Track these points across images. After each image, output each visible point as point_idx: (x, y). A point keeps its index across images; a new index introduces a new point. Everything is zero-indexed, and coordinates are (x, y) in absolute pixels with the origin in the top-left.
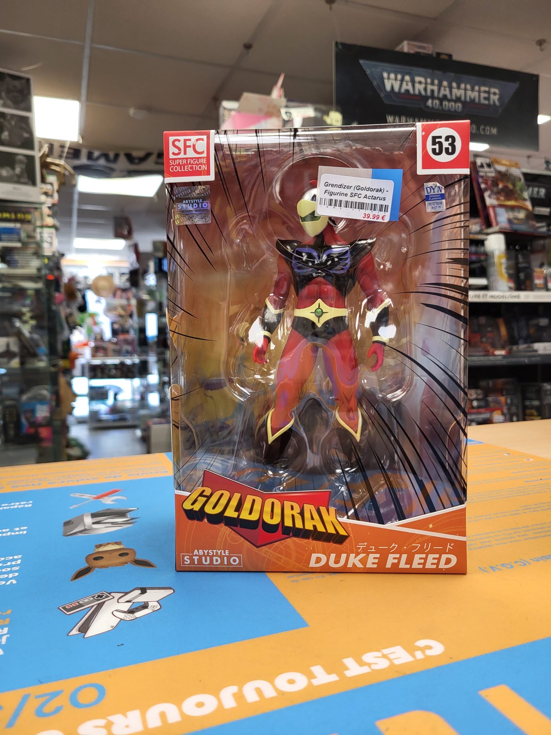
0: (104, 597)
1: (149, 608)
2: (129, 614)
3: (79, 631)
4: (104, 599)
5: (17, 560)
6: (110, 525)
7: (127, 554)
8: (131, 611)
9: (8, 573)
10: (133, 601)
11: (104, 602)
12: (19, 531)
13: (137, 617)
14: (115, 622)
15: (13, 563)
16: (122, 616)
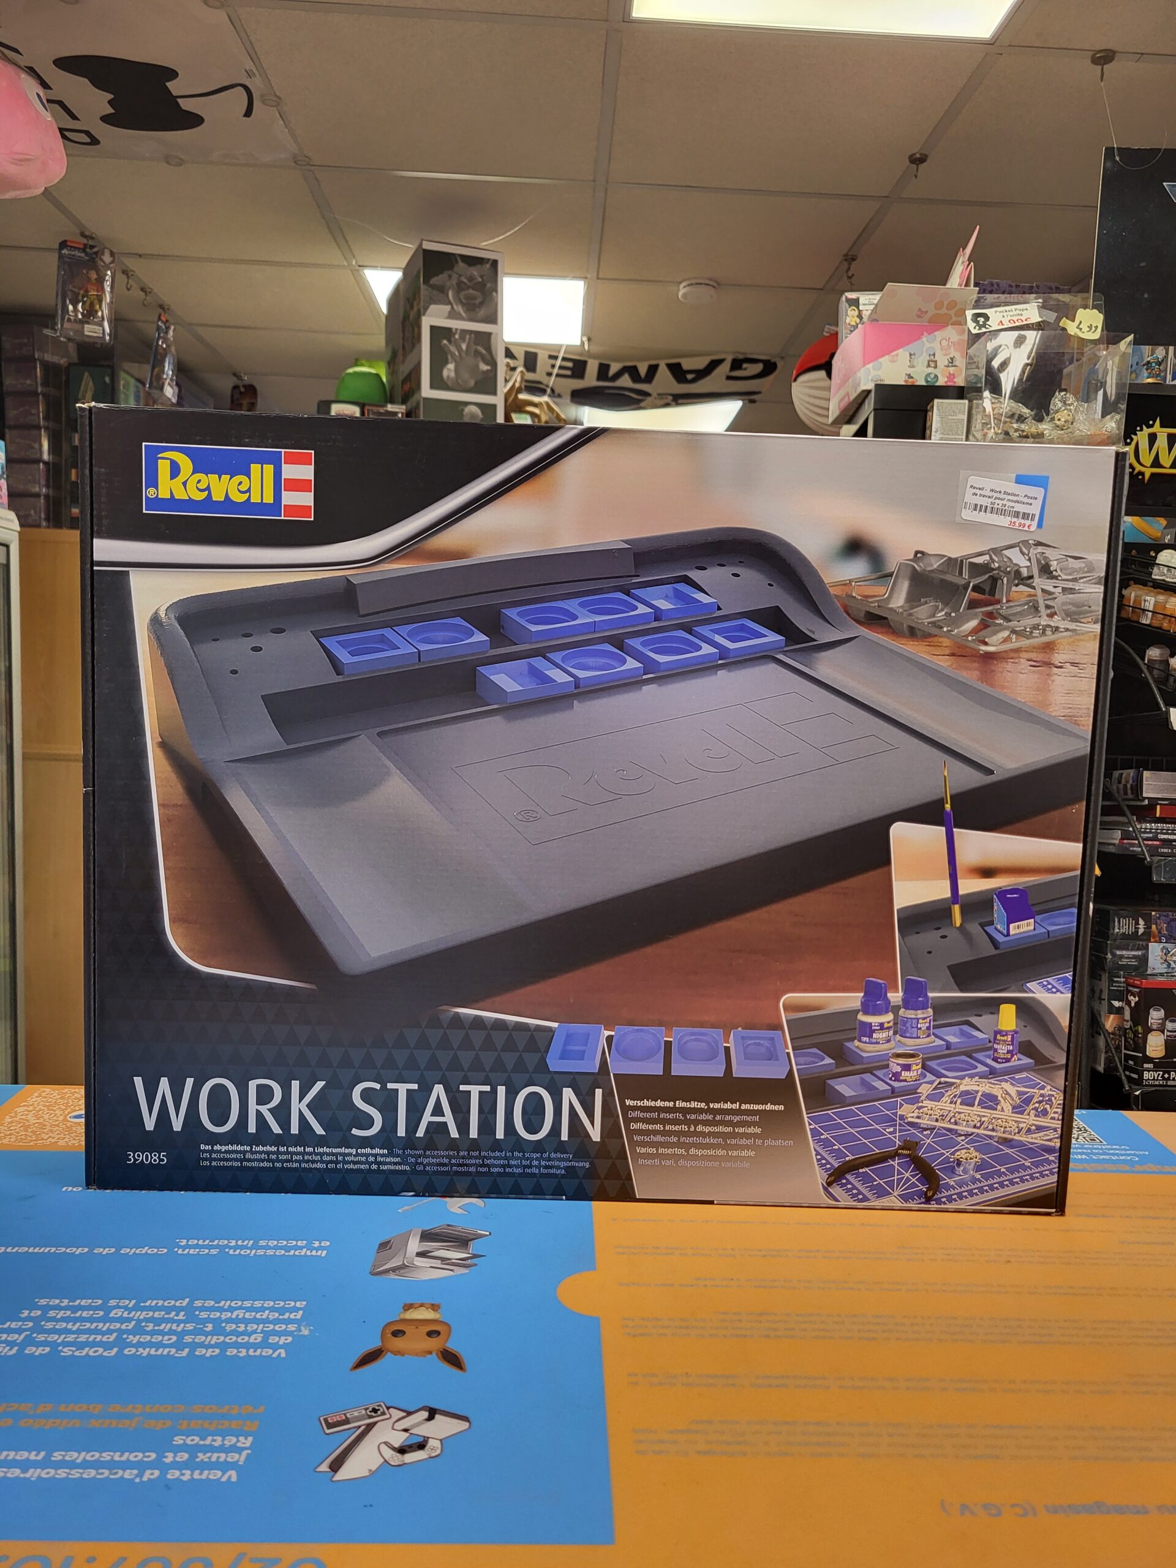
0: (379, 1413)
1: (427, 1448)
2: (398, 1455)
3: (330, 1467)
4: (379, 1416)
5: (298, 1309)
6: (438, 1263)
7: (438, 1333)
8: (402, 1450)
9: (280, 1334)
10: (411, 1432)
11: (376, 1423)
12: (317, 1249)
13: (406, 1461)
14: (375, 1462)
15: (292, 1316)
16: (388, 1453)
